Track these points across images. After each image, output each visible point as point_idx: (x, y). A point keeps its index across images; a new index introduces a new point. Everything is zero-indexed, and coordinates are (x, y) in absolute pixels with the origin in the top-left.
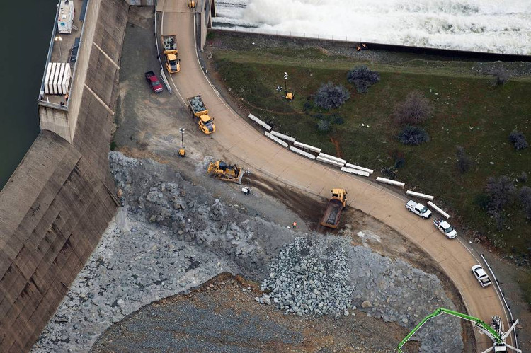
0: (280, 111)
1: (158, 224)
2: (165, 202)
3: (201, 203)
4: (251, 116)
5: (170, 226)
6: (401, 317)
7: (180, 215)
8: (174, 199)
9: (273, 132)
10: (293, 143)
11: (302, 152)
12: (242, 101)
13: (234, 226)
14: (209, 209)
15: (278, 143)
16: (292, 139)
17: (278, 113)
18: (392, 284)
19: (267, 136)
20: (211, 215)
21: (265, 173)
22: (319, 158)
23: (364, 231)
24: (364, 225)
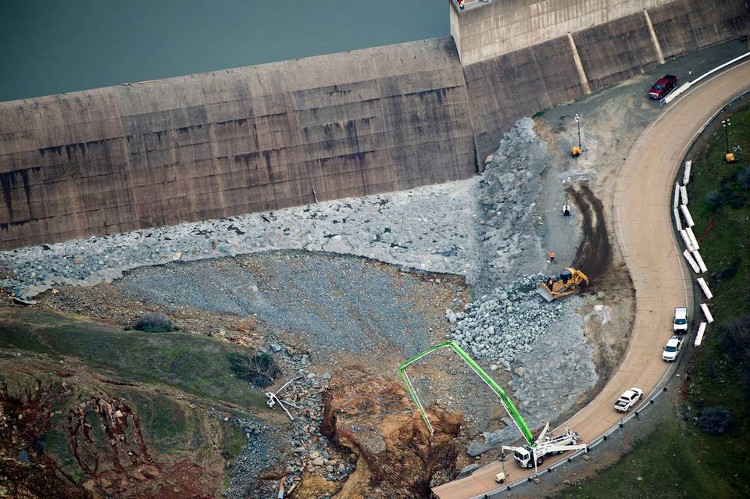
4: (689, 163)
10: (682, 204)
21: (613, 212)
22: (683, 232)
23: (606, 307)
24: (616, 303)
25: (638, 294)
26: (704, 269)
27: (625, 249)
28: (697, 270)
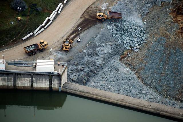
0: (25, 26)
1: (88, 81)
2: (78, 74)
3: (83, 58)
4: (24, 38)
5: (90, 76)
6: (147, 6)
7: (86, 69)
8: (78, 69)
9: (35, 32)
10: (42, 26)
11: (48, 24)
12: (12, 41)
13: (98, 49)
14: (87, 56)
15: (41, 32)
16: (41, 26)
17: (26, 26)
18: (131, 4)
19: (36, 36)
20: (90, 56)
21: (64, 36)
22: (51, 19)
23: (101, 7)
24: (97, 7)
25: (88, 6)
26: (60, 4)
27: (75, 22)
28: (62, 5)
